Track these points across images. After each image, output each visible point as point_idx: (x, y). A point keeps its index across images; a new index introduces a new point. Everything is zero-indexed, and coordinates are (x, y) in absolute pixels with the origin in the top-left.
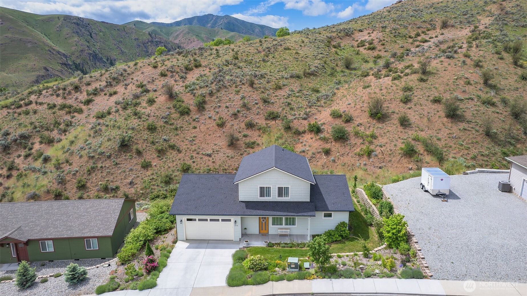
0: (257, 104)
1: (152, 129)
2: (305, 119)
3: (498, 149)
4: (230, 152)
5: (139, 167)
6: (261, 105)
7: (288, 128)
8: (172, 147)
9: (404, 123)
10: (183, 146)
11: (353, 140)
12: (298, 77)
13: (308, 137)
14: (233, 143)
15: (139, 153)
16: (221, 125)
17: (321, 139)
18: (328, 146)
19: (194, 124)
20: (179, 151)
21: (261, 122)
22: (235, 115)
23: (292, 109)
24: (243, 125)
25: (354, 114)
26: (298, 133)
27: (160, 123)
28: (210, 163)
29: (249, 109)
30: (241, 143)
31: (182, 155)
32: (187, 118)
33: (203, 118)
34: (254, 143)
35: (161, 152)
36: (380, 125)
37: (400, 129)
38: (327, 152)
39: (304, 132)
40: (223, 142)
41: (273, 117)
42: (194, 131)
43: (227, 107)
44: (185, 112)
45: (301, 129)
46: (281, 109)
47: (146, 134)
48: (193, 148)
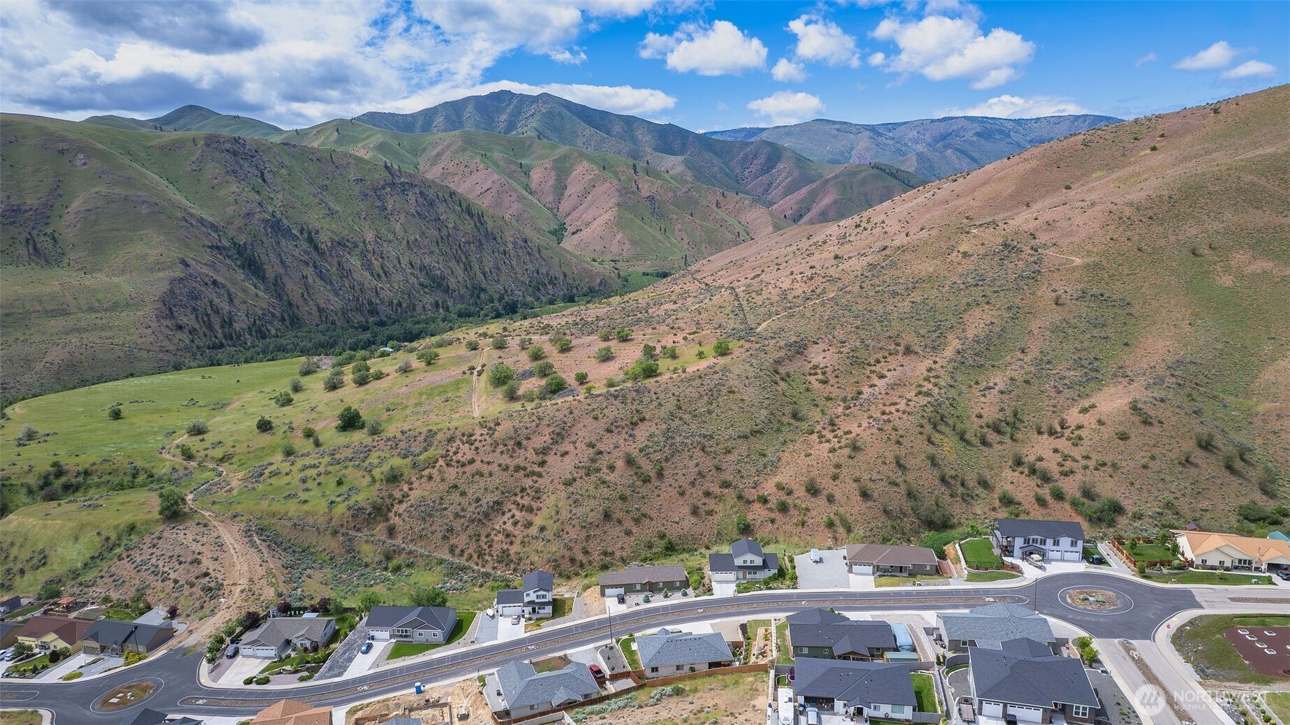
0: (710, 471)
1: (623, 498)
2: (754, 488)
3: (889, 523)
4: (694, 520)
5: (623, 534)
6: (714, 472)
7: (740, 497)
8: (644, 515)
9: (830, 499)
10: (653, 514)
11: (793, 512)
12: (746, 437)
13: (757, 506)
14: (695, 512)
15: (620, 522)
16: (682, 494)
17: (767, 508)
18: (773, 516)
19: (657, 492)
20: (652, 519)
21: (716, 489)
22: (693, 484)
23: (742, 477)
24: (700, 493)
25: (795, 487)
26: (749, 502)
27: (628, 492)
28: (680, 530)
29: (704, 477)
30: (701, 511)
31: (653, 523)
32: (650, 486)
33: (664, 485)
34: (712, 511)
35: (637, 521)
36: (813, 500)
37: (827, 504)
38: (773, 521)
39: (754, 501)
40: (686, 510)
41: (726, 485)
42: (658, 499)
43: (684, 475)
44: (647, 480)
45: (751, 499)
46: (732, 476)
47: (619, 503)
48: (662, 515)
